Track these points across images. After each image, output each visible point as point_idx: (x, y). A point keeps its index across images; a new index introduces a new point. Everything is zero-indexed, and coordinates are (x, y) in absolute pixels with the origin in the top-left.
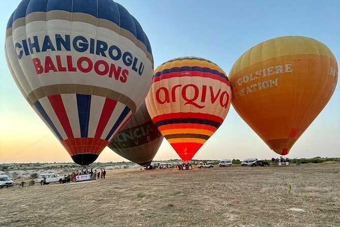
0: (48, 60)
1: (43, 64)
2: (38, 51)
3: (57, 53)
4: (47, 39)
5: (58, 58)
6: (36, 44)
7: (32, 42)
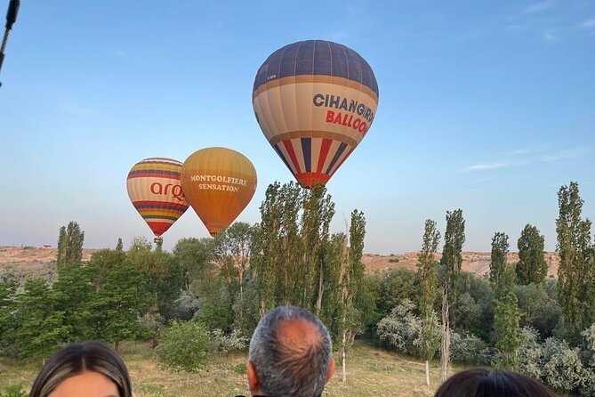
0: (339, 116)
1: (335, 117)
2: (336, 107)
3: (347, 112)
4: (345, 100)
5: (346, 115)
6: (337, 103)
7: (335, 100)
